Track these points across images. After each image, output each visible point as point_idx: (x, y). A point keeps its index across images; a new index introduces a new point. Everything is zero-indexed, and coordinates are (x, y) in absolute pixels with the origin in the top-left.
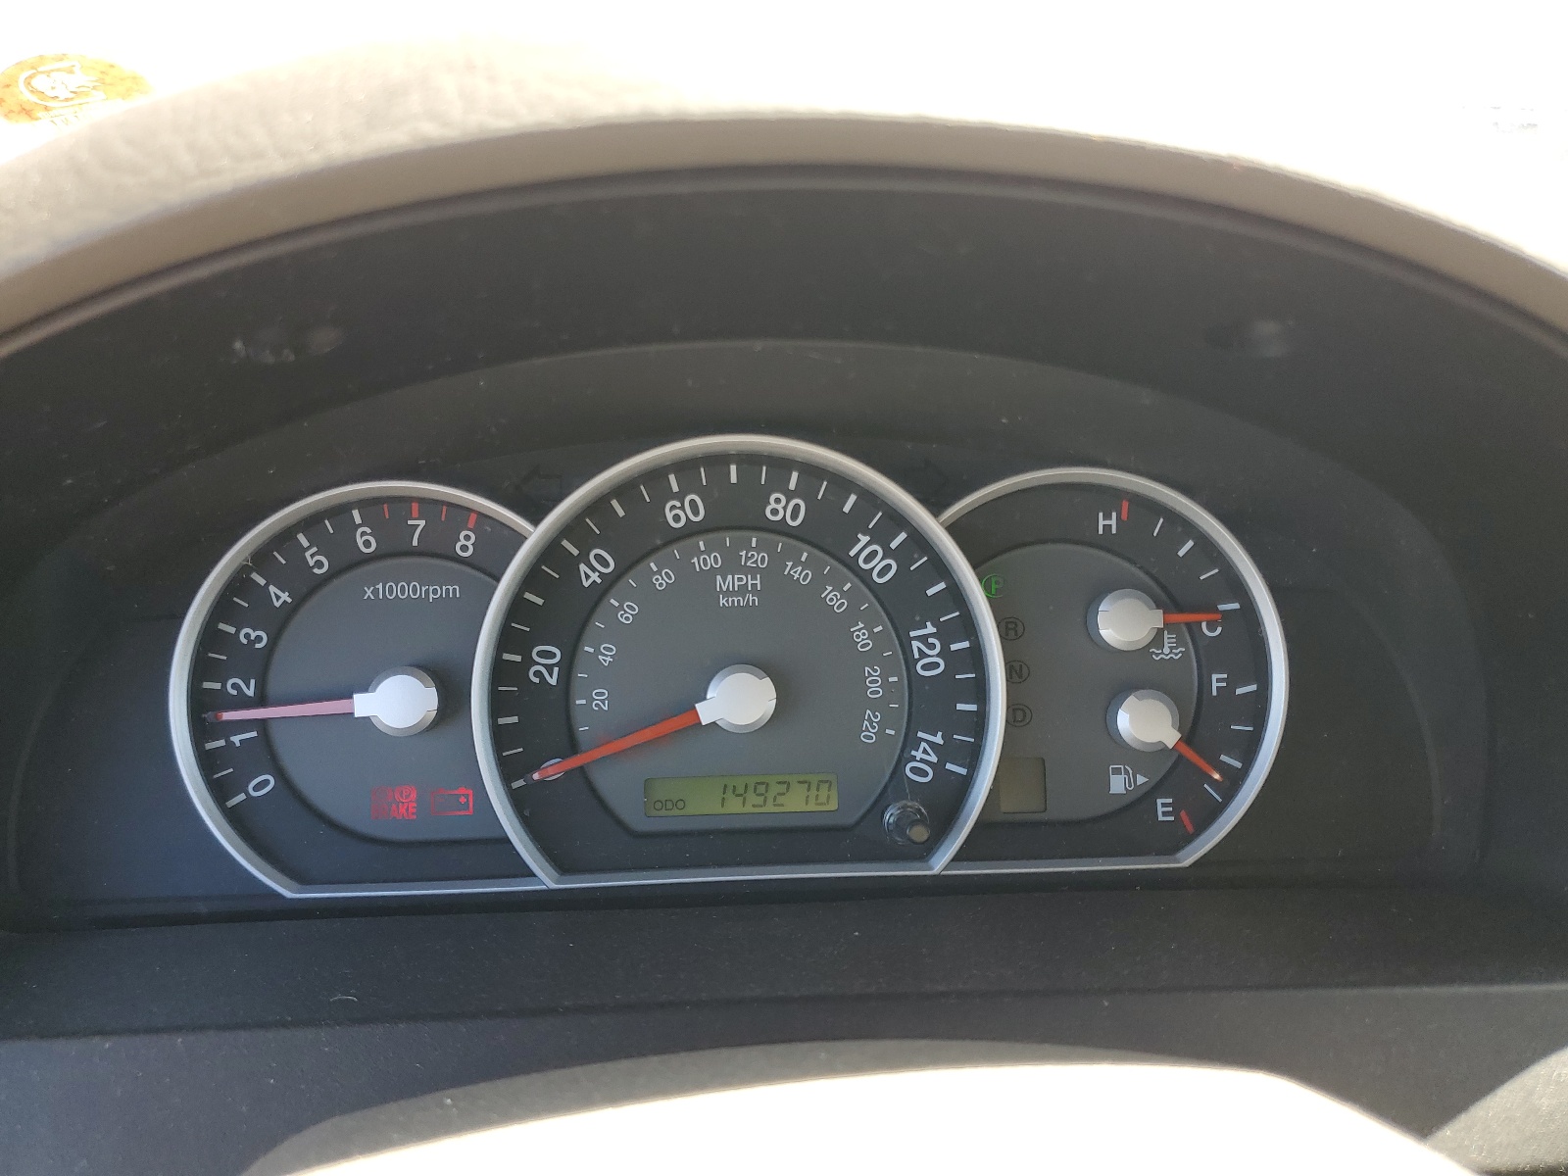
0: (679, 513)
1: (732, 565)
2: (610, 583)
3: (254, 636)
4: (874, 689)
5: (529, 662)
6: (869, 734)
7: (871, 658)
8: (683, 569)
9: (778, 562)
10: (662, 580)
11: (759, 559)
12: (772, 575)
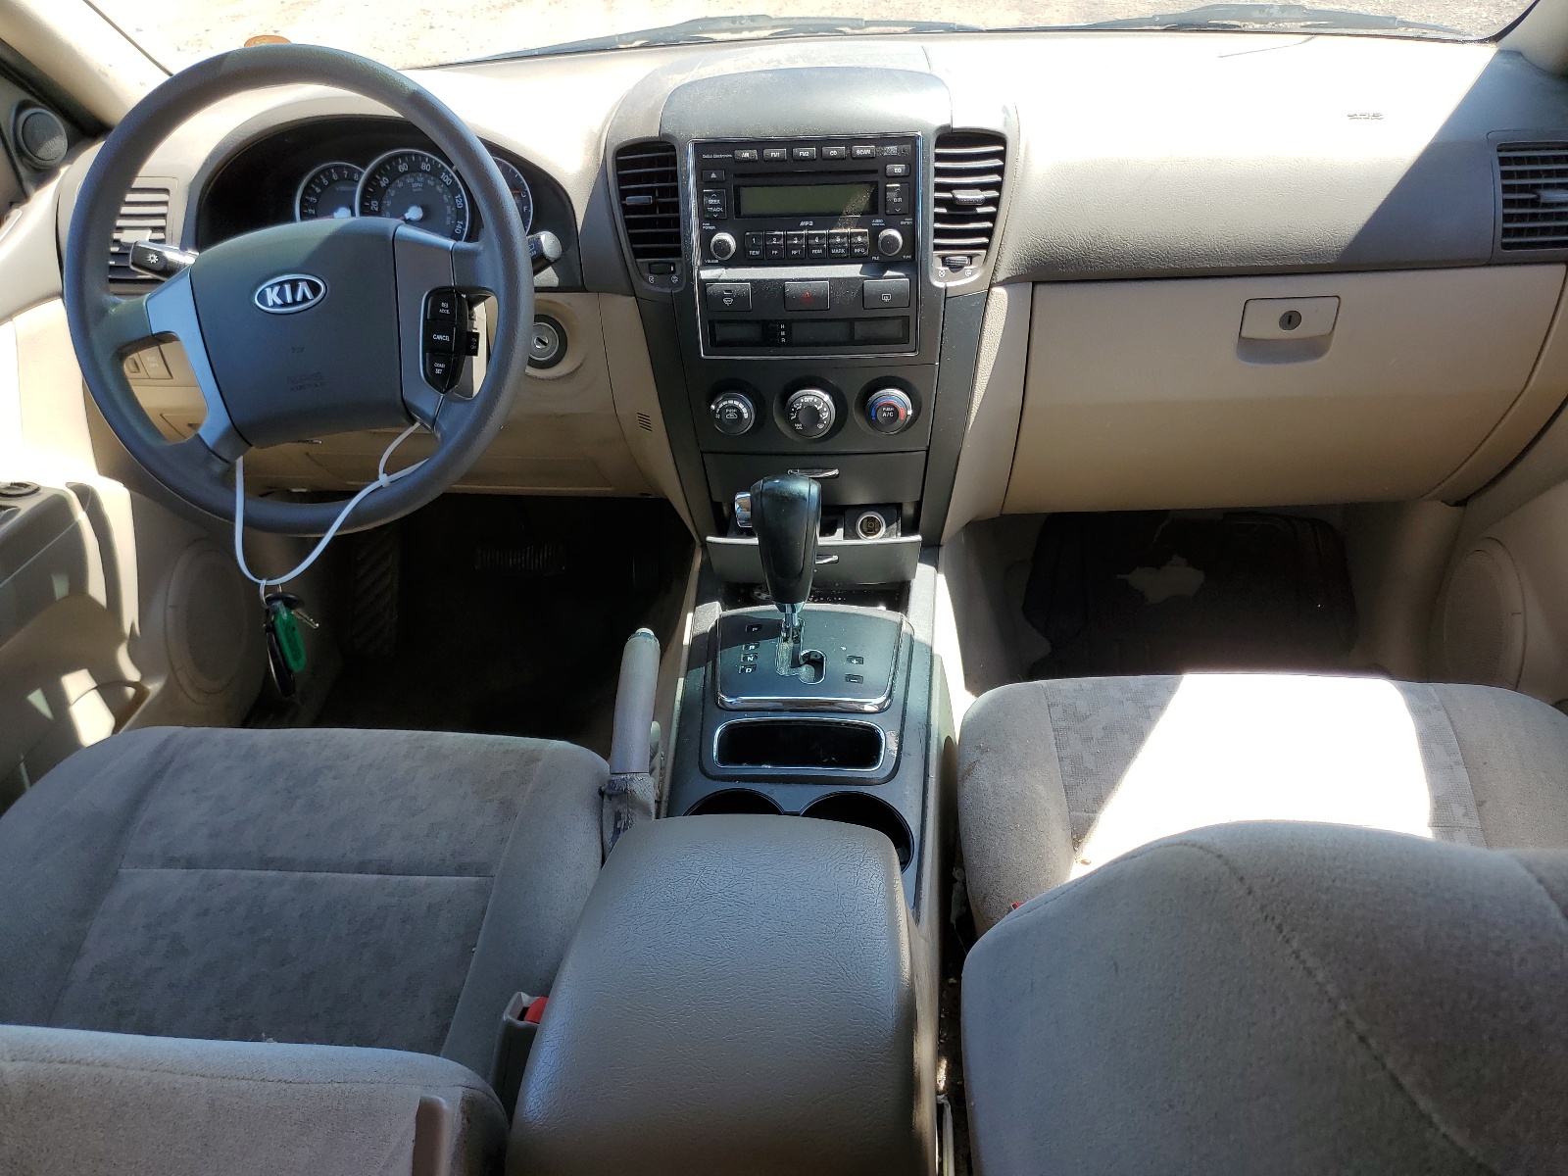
0: (403, 168)
1: (416, 181)
2: (388, 186)
3: (313, 199)
4: (449, 212)
5: (371, 205)
6: (448, 223)
7: (448, 204)
8: (405, 182)
9: (426, 179)
10: (400, 185)
11: (421, 179)
12: (425, 184)
